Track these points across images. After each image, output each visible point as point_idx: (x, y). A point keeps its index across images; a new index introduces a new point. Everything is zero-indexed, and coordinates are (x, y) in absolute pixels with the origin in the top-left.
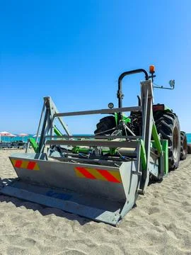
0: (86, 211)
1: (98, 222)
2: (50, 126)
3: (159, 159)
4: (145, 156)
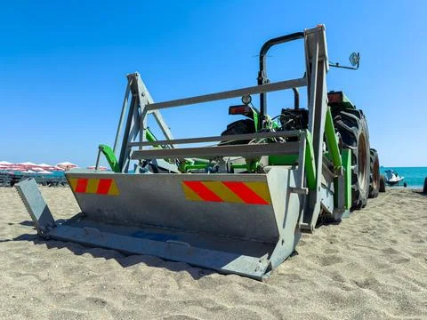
3: (335, 181)
4: (313, 162)
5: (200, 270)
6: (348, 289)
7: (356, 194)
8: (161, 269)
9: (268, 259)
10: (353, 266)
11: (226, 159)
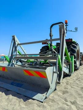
0: (28, 93)
1: (34, 99)
2: (16, 50)
3: (69, 65)
4: (61, 64)
5: (26, 98)
6: (68, 105)
7: (75, 67)
8: (15, 97)
9: (46, 94)
10: (71, 95)
11: (39, 60)
